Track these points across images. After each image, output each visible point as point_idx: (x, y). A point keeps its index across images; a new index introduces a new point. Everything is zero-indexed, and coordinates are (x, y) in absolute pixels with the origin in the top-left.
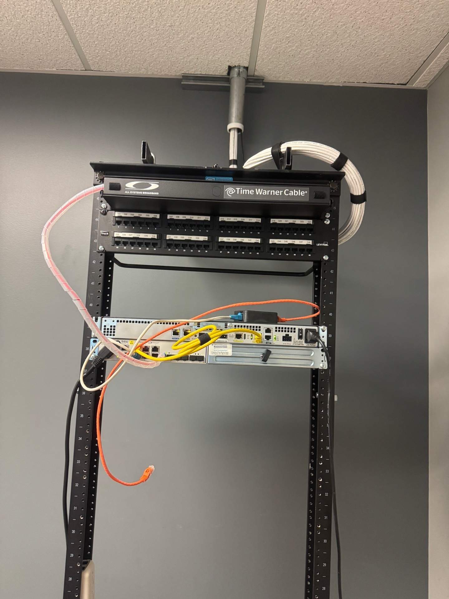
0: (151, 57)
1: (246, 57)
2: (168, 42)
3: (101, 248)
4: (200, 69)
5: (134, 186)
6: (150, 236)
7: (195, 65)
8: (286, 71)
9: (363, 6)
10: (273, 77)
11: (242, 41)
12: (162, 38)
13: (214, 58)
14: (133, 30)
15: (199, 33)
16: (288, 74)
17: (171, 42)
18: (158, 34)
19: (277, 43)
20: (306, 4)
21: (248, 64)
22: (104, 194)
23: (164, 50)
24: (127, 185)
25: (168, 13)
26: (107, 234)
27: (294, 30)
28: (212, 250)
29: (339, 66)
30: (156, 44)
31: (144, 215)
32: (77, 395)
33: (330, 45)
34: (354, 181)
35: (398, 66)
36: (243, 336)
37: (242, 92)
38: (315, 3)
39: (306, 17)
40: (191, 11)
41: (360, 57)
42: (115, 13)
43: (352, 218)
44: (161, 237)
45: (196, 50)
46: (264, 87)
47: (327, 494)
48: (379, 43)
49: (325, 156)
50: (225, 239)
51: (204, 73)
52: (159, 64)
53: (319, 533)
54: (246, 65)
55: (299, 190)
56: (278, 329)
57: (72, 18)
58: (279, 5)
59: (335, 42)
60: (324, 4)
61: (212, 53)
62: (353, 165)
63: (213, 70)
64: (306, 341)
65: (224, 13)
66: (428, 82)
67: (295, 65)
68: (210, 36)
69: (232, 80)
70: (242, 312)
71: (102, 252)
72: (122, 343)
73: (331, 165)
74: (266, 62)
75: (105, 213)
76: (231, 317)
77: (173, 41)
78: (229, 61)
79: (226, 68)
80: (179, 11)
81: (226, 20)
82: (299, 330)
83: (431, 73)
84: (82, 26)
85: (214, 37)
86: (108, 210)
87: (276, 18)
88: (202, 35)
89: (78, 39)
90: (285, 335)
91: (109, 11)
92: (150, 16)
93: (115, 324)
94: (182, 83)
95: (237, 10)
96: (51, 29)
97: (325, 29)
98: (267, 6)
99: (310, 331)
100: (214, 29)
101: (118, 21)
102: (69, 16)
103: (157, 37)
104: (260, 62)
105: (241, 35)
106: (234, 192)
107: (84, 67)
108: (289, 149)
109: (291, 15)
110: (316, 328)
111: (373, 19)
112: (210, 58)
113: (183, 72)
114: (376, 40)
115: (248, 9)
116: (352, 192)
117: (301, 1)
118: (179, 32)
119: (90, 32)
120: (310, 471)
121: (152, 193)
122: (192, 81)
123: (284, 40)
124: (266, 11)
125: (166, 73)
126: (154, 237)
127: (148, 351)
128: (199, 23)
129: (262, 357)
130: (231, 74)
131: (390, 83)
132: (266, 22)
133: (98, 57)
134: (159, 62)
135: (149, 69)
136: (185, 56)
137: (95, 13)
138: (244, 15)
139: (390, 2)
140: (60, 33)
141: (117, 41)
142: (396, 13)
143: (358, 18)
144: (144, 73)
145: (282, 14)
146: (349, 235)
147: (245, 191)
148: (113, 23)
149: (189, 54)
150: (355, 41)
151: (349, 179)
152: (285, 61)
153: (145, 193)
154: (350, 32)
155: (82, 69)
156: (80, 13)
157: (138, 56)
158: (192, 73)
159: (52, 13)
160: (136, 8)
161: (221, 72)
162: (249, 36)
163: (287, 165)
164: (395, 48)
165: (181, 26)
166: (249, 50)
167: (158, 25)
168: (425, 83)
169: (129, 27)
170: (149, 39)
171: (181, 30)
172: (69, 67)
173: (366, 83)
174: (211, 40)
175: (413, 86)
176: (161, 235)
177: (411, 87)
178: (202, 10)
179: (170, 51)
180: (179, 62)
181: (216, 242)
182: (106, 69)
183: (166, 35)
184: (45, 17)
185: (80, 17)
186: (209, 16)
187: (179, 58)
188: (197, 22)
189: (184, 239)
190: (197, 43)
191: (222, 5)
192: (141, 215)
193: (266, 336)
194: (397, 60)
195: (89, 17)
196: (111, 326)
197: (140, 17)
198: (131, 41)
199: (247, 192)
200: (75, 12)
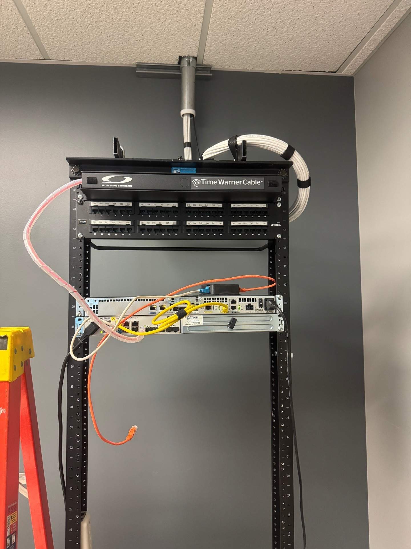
0: (107, 48)
1: (195, 49)
2: (123, 35)
3: (80, 235)
4: (153, 59)
5: (109, 180)
6: (124, 223)
7: (149, 55)
8: (231, 60)
9: (298, 6)
10: (219, 65)
11: (191, 35)
12: (118, 32)
13: (166, 49)
14: (90, 24)
15: (152, 27)
16: (233, 63)
17: (126, 35)
18: (114, 28)
19: (224, 36)
20: (250, 3)
21: (197, 55)
22: (83, 188)
23: (119, 42)
24: (103, 179)
25: (123, 9)
26: (85, 222)
27: (238, 25)
28: (181, 233)
29: (278, 56)
30: (112, 37)
31: (118, 204)
32: (66, 368)
33: (270, 39)
34: (301, 169)
35: (329, 56)
36: (212, 308)
37: (192, 80)
38: (257, 2)
39: (249, 14)
40: (144, 8)
41: (297, 49)
42: (73, 9)
43: (299, 200)
44: (135, 223)
45: (149, 42)
46: (211, 75)
47: (288, 437)
48: (313, 37)
49: (276, 148)
50: (192, 223)
51: (157, 63)
52: (115, 54)
53: (283, 470)
54: (195, 56)
55: (256, 180)
56: (241, 300)
57: (30, 13)
58: (225, 4)
59: (275, 36)
60: (265, 4)
61: (164, 45)
62: (299, 155)
63: (165, 60)
64: (266, 309)
65: (175, 10)
66: (355, 71)
67: (239, 55)
68: (162, 29)
69: (183, 69)
70: (210, 286)
71: (82, 238)
72: (105, 320)
73: (281, 155)
74: (213, 53)
75: (82, 203)
76: (200, 290)
77: (128, 34)
78: (180, 51)
79: (177, 57)
80: (134, 8)
81: (177, 16)
82: (259, 299)
83: (357, 63)
84: (41, 20)
85: (166, 31)
86: (84, 201)
87: (222, 15)
88: (155, 29)
89: (37, 31)
90: (248, 305)
91: (66, 7)
92: (106, 12)
93: (97, 303)
94: (137, 71)
95: (187, 7)
96: (10, 22)
97: (266, 25)
98: (214, 4)
99: (269, 300)
100: (166, 24)
101: (76, 16)
102: (28, 10)
103: (113, 30)
104: (207, 53)
105: (191, 29)
106: (200, 183)
107: (43, 56)
108: (244, 142)
109: (236, 12)
110: (273, 297)
111: (308, 17)
112: (162, 49)
113: (137, 61)
114: (310, 35)
115: (197, 7)
116: (299, 178)
117: (244, 1)
118: (133, 26)
119: (49, 25)
120: (273, 418)
121: (127, 186)
122: (146, 69)
123: (229, 34)
124: (213, 8)
125: (121, 62)
126: (129, 224)
127: (129, 326)
128: (152, 18)
129: (229, 324)
130: (182, 63)
131: (322, 71)
132: (213, 18)
133: (56, 48)
134: (115, 52)
135: (105, 58)
136: (139, 47)
137: (53, 8)
138: (194, 12)
139: (322, 3)
140: (19, 26)
141: (75, 34)
142: (328, 12)
143: (295, 15)
144: (101, 62)
145: (227, 11)
146: (297, 215)
147: (209, 182)
148: (71, 17)
149: (143, 46)
150: (292, 35)
151: (296, 167)
152: (231, 52)
153: (120, 186)
154: (287, 28)
155: (40, 58)
156: (39, 8)
157: (95, 47)
158: (146, 62)
159: (12, 8)
160: (93, 4)
161: (173, 61)
162: (198, 30)
163: (243, 156)
164: (326, 41)
165: (135, 21)
166: (198, 43)
167: (114, 19)
168: (351, 71)
169: (86, 21)
170: (105, 32)
171: (135, 25)
172: (28, 56)
173: (302, 71)
174: (163, 33)
175: (342, 73)
176: (135, 221)
177: (340, 74)
178: (155, 7)
179: (125, 43)
180: (133, 52)
181: (184, 226)
182: (64, 58)
183: (121, 29)
184: (5, 11)
185: (39, 11)
186: (161, 12)
187: (133, 49)
188: (150, 17)
189: (156, 224)
190: (151, 36)
191: (173, 3)
192: (115, 204)
193: (231, 306)
194: (328, 52)
195: (48, 12)
196: (94, 306)
197: (96, 12)
198: (88, 33)
199: (211, 182)
200: (34, 7)
